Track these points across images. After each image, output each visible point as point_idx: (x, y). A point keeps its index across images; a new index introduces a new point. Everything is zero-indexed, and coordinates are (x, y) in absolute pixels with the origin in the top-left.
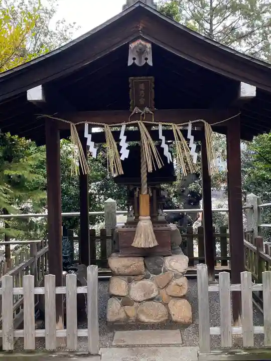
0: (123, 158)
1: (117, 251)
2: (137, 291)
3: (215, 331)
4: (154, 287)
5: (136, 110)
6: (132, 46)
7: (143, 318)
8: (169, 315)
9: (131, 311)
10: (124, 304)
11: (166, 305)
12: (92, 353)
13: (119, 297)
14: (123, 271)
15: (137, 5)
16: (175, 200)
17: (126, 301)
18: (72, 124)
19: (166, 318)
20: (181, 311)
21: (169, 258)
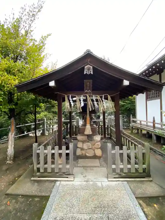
0: (82, 106)
1: (80, 133)
2: (85, 146)
3: (114, 166)
4: (91, 145)
5: (86, 91)
6: (86, 67)
7: (87, 154)
8: (95, 153)
9: (84, 152)
10: (81, 150)
11: (94, 150)
12: (71, 174)
13: (80, 148)
14: (81, 140)
15: (88, 53)
16: (94, 117)
17: (82, 149)
18: (66, 95)
19: (94, 154)
20: (99, 152)
21: (95, 136)
